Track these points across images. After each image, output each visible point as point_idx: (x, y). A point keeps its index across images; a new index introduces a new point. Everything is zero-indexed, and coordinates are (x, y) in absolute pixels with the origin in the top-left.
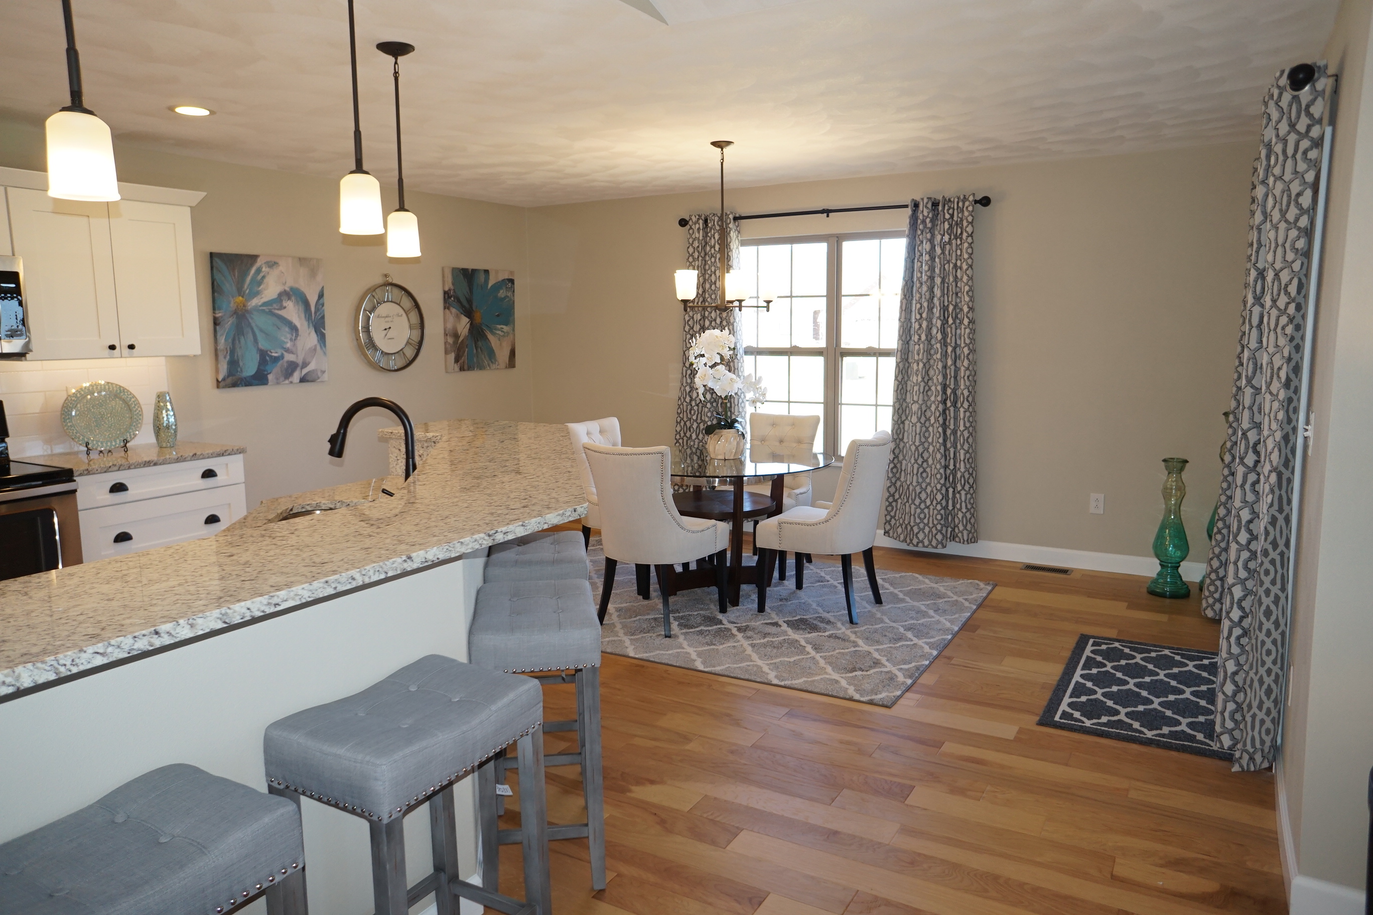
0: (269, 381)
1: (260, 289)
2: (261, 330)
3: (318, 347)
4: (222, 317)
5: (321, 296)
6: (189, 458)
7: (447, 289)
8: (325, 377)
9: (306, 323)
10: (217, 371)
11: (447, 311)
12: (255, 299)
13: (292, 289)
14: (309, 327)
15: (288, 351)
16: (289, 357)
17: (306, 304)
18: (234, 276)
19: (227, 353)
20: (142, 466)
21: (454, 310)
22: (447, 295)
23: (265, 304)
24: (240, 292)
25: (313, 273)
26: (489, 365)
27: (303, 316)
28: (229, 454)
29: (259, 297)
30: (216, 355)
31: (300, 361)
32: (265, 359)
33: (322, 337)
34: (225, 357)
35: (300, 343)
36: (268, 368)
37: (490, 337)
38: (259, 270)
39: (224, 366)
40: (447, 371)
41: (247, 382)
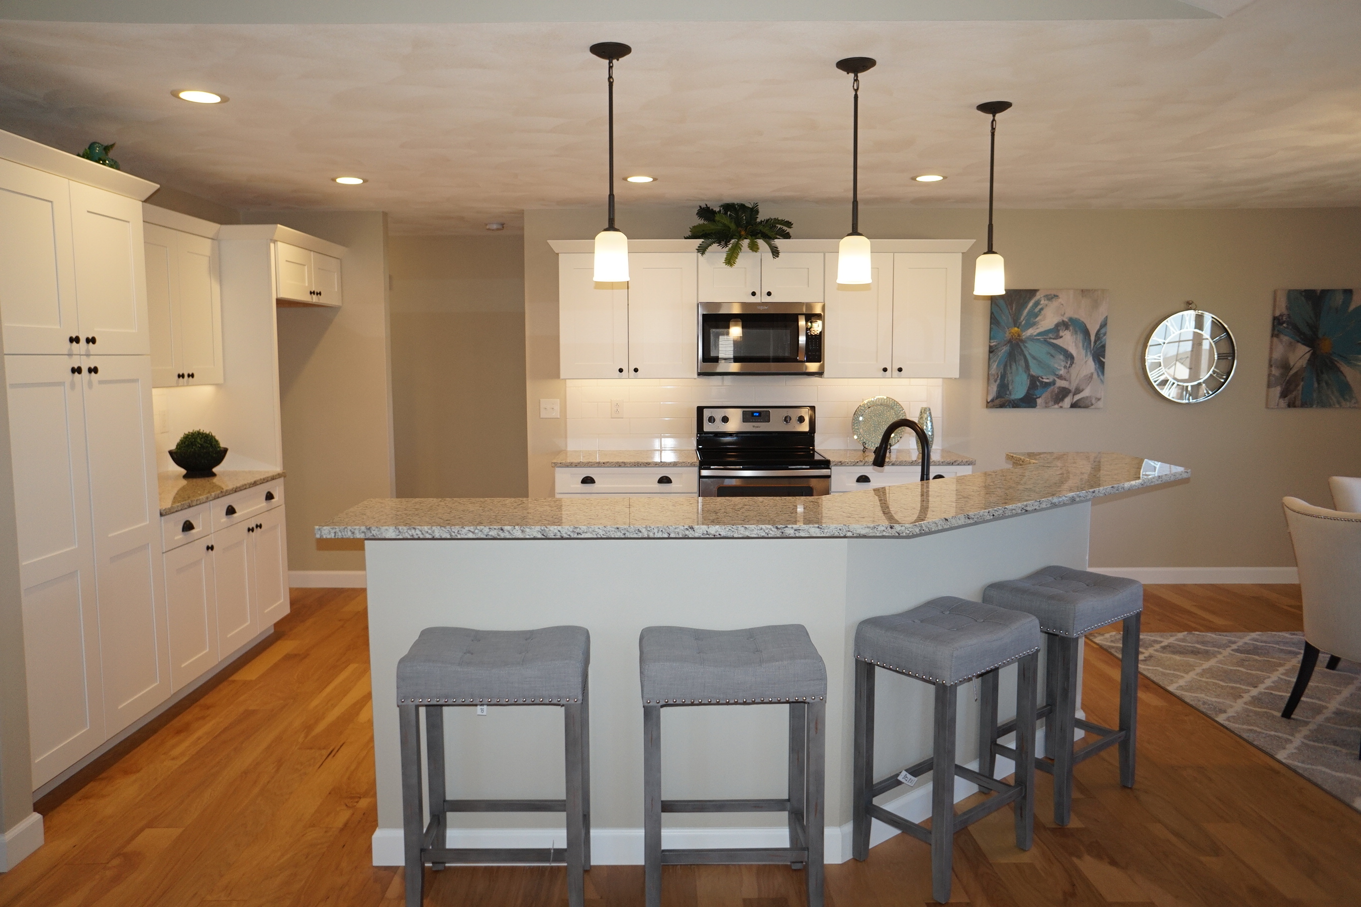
0: (1038, 405)
1: (1037, 320)
2: (1034, 358)
3: (1095, 376)
4: (996, 346)
5: (1104, 325)
7: (1277, 314)
8: (1100, 404)
9: (1083, 352)
10: (987, 394)
11: (1275, 339)
12: (1030, 329)
13: (1071, 319)
14: (1086, 356)
15: (1060, 377)
16: (1061, 383)
17: (1086, 333)
18: (1012, 309)
19: (998, 377)
21: (1285, 339)
22: (1277, 321)
23: (1039, 334)
24: (1016, 323)
25: (1096, 304)
27: (1081, 345)
29: (1035, 327)
30: (988, 379)
31: (1073, 388)
32: (1035, 384)
33: (1101, 365)
34: (995, 381)
35: (1074, 371)
36: (1037, 392)
38: (1037, 303)
39: (994, 388)
40: (1267, 407)
41: (1016, 404)
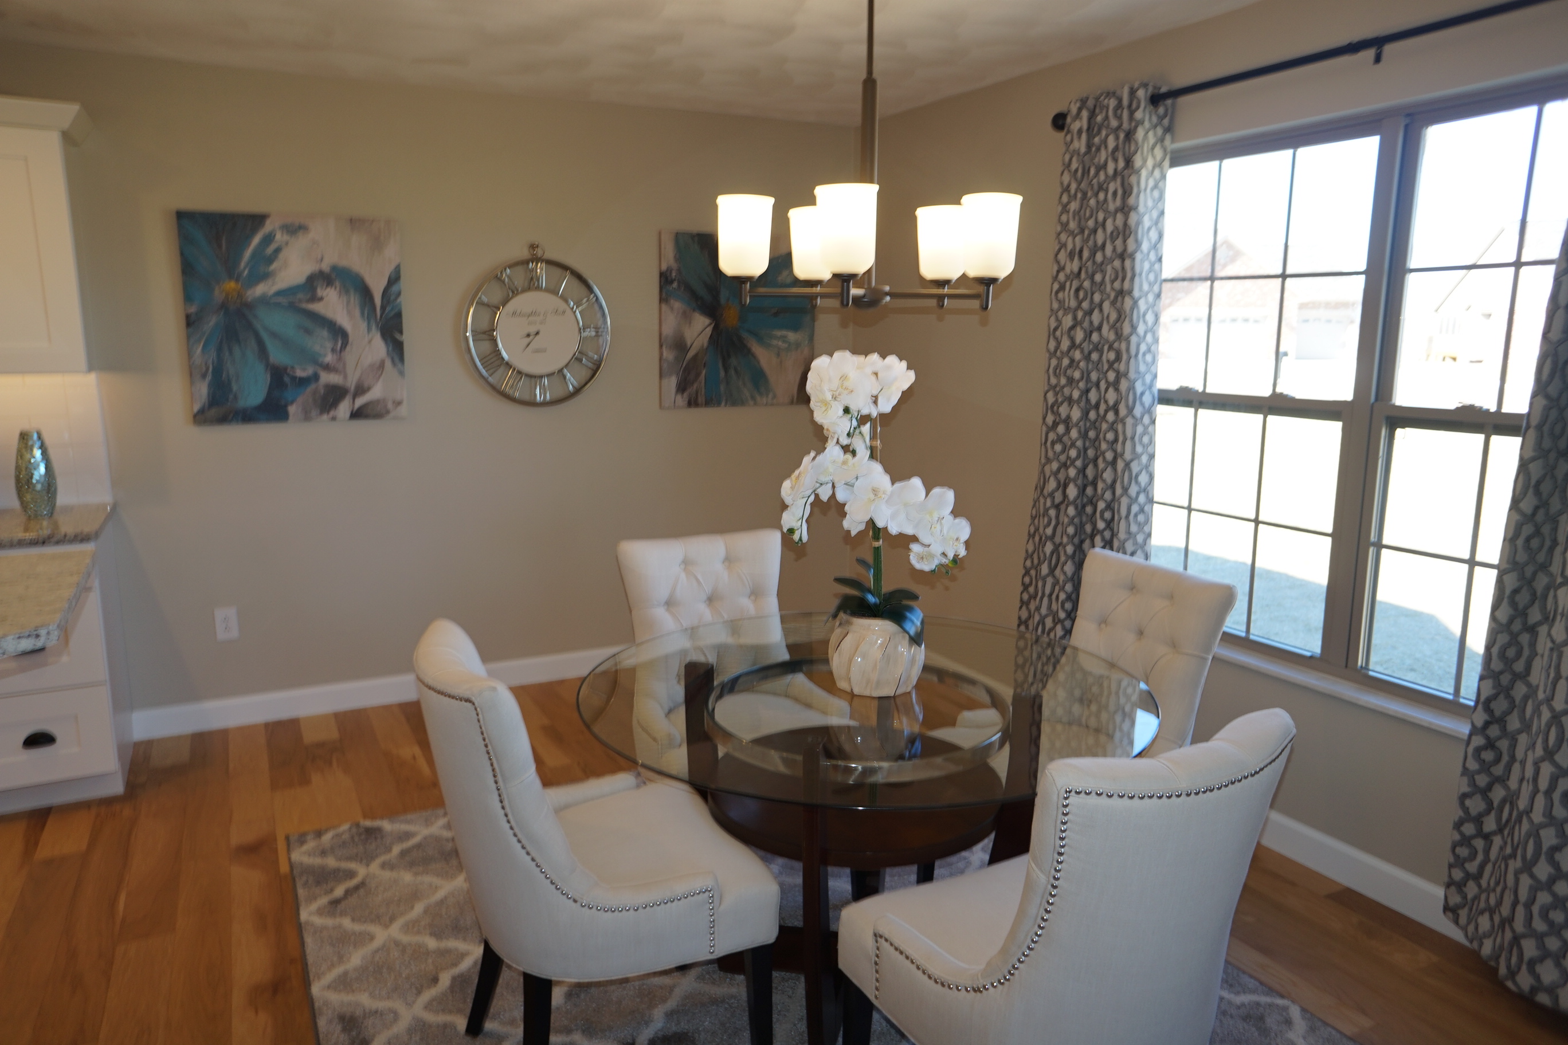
0: (291, 415)
1: (270, 269)
3: (388, 363)
4: (199, 312)
5: (394, 279)
7: (664, 267)
8: (403, 410)
9: (363, 325)
10: (192, 398)
11: (664, 306)
12: (261, 285)
13: (334, 268)
14: (369, 329)
15: (327, 368)
16: (327, 378)
17: (365, 292)
18: (220, 248)
19: (208, 370)
21: (677, 305)
22: (665, 279)
23: (279, 293)
24: (231, 272)
25: (377, 244)
26: (753, 398)
27: (357, 312)
29: (269, 281)
30: (191, 375)
31: (351, 383)
32: (279, 377)
33: (397, 348)
34: (204, 377)
35: (350, 357)
36: (287, 394)
37: (758, 350)
38: (269, 239)
39: (203, 389)
40: (661, 406)
41: (248, 416)
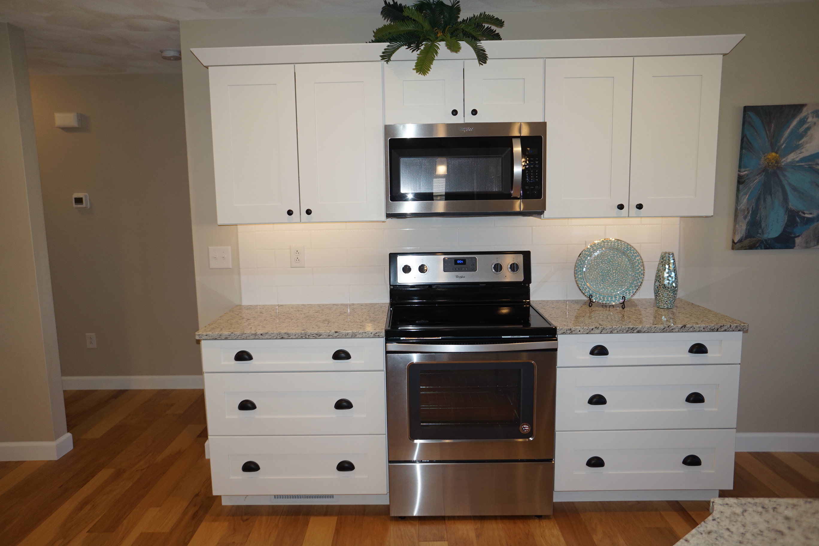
0: (796, 245)
1: (801, 142)
2: (794, 189)
4: (747, 175)
6: (677, 330)
10: (734, 232)
12: (792, 154)
18: (770, 130)
19: (748, 213)
20: (625, 331)
23: (803, 160)
24: (774, 147)
28: (725, 331)
29: (798, 151)
32: (794, 219)
34: (745, 218)
36: (797, 230)
38: (803, 121)
39: (743, 227)
41: (768, 245)
